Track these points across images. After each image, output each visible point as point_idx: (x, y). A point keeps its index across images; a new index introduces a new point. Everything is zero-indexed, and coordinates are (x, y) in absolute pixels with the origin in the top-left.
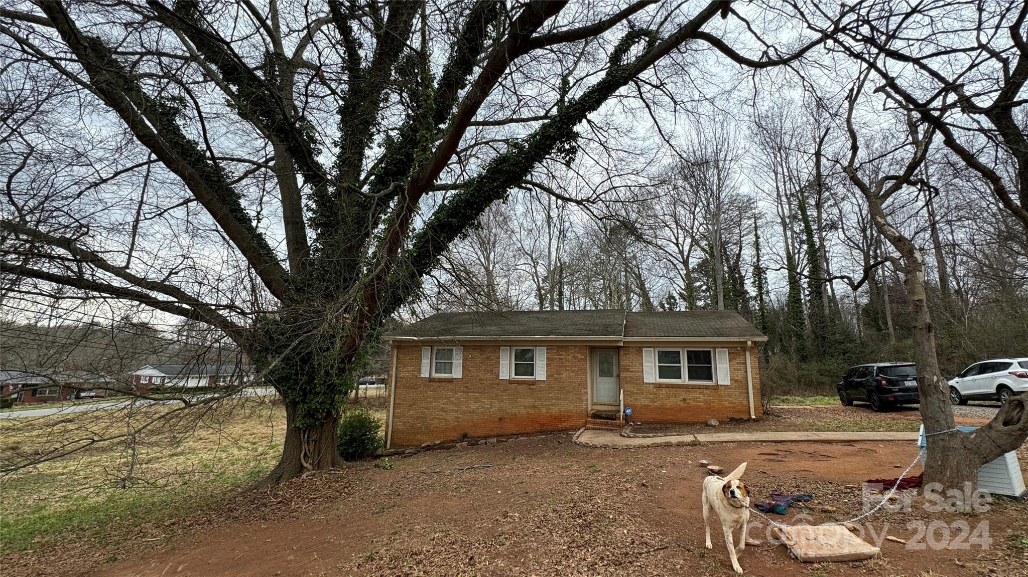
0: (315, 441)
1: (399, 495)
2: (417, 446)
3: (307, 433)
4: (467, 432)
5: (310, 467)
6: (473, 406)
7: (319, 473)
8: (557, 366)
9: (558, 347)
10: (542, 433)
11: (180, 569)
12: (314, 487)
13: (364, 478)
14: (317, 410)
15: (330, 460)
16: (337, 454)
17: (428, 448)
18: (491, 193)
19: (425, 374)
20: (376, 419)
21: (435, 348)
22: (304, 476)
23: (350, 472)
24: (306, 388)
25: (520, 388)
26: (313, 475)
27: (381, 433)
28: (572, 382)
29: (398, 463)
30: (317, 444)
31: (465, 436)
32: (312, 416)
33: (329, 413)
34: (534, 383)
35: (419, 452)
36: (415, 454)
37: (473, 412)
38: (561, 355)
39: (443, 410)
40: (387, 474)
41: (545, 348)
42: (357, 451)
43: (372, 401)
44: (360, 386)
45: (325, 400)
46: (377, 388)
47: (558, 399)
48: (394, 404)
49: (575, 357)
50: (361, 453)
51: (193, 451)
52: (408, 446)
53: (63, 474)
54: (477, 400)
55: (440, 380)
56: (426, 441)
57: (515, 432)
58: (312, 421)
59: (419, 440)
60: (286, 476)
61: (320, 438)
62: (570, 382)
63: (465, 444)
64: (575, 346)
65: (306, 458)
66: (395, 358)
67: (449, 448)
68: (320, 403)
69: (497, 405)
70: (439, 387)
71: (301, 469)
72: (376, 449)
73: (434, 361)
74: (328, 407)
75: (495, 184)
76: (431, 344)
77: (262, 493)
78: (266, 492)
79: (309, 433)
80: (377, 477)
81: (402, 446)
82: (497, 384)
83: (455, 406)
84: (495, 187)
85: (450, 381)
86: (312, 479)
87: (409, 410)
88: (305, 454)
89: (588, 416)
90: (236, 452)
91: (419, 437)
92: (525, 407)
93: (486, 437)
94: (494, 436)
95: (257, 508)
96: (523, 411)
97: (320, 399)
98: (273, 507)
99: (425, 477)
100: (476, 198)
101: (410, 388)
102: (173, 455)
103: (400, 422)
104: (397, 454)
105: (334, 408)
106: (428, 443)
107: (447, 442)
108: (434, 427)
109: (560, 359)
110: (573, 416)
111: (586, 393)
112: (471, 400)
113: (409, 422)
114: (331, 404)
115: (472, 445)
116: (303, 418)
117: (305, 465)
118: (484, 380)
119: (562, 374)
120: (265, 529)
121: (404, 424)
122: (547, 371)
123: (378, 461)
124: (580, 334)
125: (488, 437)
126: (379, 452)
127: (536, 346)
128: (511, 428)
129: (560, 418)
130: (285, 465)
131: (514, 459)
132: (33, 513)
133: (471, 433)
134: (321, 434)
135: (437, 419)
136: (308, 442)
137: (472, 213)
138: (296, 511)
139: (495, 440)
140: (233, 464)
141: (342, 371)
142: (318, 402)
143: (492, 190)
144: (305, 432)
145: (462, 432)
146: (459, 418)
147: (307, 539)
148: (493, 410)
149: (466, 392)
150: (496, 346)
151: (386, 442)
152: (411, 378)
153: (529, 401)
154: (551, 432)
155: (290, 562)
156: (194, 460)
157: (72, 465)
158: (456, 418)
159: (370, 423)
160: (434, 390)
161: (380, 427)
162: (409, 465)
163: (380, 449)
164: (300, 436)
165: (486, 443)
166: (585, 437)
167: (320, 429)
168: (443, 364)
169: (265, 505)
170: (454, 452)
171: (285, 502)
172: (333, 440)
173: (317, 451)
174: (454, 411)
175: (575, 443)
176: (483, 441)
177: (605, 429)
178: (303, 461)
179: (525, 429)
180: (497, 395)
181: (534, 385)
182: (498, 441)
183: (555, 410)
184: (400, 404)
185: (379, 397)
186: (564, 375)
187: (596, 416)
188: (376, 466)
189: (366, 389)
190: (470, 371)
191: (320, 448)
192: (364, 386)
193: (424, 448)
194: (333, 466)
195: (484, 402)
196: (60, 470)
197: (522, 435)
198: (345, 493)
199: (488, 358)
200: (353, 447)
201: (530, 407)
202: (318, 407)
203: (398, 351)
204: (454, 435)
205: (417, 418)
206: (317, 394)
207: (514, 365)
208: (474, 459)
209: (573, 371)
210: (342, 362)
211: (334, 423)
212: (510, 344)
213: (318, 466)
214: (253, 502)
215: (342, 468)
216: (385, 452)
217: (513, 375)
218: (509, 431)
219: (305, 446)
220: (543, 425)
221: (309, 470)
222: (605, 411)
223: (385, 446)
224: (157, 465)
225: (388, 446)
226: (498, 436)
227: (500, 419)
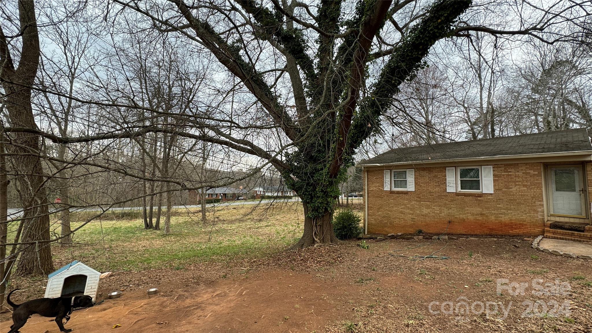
0: (320, 226)
1: (374, 270)
2: (385, 235)
3: (315, 221)
4: (421, 229)
5: (318, 241)
6: (425, 211)
7: (324, 245)
8: (505, 182)
9: (505, 165)
10: (492, 236)
11: (244, 293)
12: (321, 253)
13: (350, 252)
14: (319, 207)
15: (329, 238)
16: (334, 235)
17: (393, 237)
18: (436, 31)
19: (387, 188)
20: (357, 216)
21: (393, 171)
22: (315, 246)
23: (342, 246)
24: (312, 194)
25: (467, 199)
26: (321, 246)
27: (361, 225)
28: (524, 195)
29: (372, 245)
30: (321, 227)
31: (420, 232)
32: (317, 210)
33: (326, 209)
34: (481, 195)
35: (387, 239)
36: (384, 240)
37: (426, 215)
38: (510, 172)
39: (402, 212)
40: (365, 251)
41: (492, 167)
42: (347, 234)
43: (356, 206)
44: (349, 198)
45: (323, 201)
46: (358, 199)
47: (507, 209)
48: (368, 207)
49: (527, 174)
50: (350, 235)
51: (274, 225)
52: (379, 234)
53: (230, 230)
54: (428, 207)
55: (398, 193)
56: (391, 233)
57: (464, 233)
58: (317, 213)
59: (386, 231)
60: (306, 244)
61: (323, 224)
62: (522, 195)
63: (421, 237)
64: (526, 164)
65: (316, 236)
66: (366, 178)
67: (408, 239)
68: (320, 203)
69: (445, 211)
70: (398, 197)
71: (314, 242)
72: (359, 234)
73: (393, 179)
74: (325, 205)
75: (439, 21)
76: (390, 168)
77: (294, 252)
78: (296, 252)
79: (316, 221)
80: (359, 253)
81: (375, 234)
82: (444, 196)
83: (411, 210)
84: (440, 24)
85: (406, 193)
86: (319, 248)
87: (378, 212)
88: (315, 233)
89: (544, 226)
90: (291, 227)
91: (386, 229)
92: (473, 214)
93: (438, 234)
94: (445, 234)
95: (291, 261)
96: (471, 218)
97: (320, 200)
98: (298, 262)
99: (393, 258)
100: (421, 40)
101: (377, 197)
102: (267, 226)
103: (372, 218)
104: (372, 239)
105: (329, 206)
106: (393, 234)
107: (407, 235)
108: (396, 224)
109: (509, 175)
110: (526, 225)
111: (543, 205)
112: (423, 206)
113: (378, 219)
114: (327, 204)
115: (427, 238)
116: (312, 211)
117: (315, 239)
118: (433, 193)
119: (511, 188)
120: (292, 276)
121: (375, 220)
122: (495, 186)
123: (359, 242)
124: (532, 152)
125: (440, 234)
126: (361, 236)
127: (481, 165)
128: (460, 230)
129: (511, 225)
130: (305, 238)
131: (471, 255)
132: (218, 245)
133: (424, 230)
134: (323, 221)
135: (398, 218)
136: (316, 226)
137: (418, 54)
138: (310, 268)
139: (446, 237)
140: (289, 233)
141: (331, 184)
142: (319, 202)
143: (436, 28)
144: (314, 220)
145: (417, 229)
146: (414, 219)
147: (311, 291)
148: (443, 215)
149: (419, 201)
150: (443, 167)
151: (364, 230)
152: (378, 191)
153: (478, 210)
154: (502, 236)
155: (296, 309)
156: (273, 230)
157: (234, 226)
158: (412, 218)
159: (354, 218)
160: (394, 199)
161: (361, 220)
162: (380, 247)
163: (361, 234)
164: (311, 222)
165: (439, 239)
166: (548, 245)
167: (322, 219)
168: (399, 182)
169: (294, 260)
170: (413, 242)
171: (305, 260)
172: (330, 226)
173: (321, 232)
174: (410, 214)
175: (538, 249)
176: (436, 237)
177: (571, 240)
178: (314, 237)
179: (474, 231)
180: (445, 204)
181: (480, 197)
182: (449, 239)
183: (505, 219)
184: (371, 207)
185: (360, 204)
186: (514, 189)
187: (555, 226)
188: (358, 245)
189: (352, 199)
190: (421, 186)
191: (323, 231)
192: (351, 198)
193: (390, 236)
194: (331, 242)
195: (434, 209)
196: (230, 228)
197: (472, 236)
198: (338, 261)
199: (435, 176)
200: (345, 231)
201: (477, 215)
202: (319, 205)
203: (367, 174)
204: (411, 230)
205: (384, 217)
206: (318, 197)
207: (459, 182)
208: (431, 250)
209: (524, 186)
210: (331, 177)
211: (330, 215)
212: (455, 165)
213: (323, 241)
214: (289, 257)
215: (337, 244)
216: (364, 237)
217: (459, 189)
218: (459, 232)
219: (314, 228)
220: (492, 229)
221: (318, 243)
222: (566, 223)
223: (364, 233)
224: (260, 230)
225: (366, 233)
226: (448, 234)
227: (450, 222)
